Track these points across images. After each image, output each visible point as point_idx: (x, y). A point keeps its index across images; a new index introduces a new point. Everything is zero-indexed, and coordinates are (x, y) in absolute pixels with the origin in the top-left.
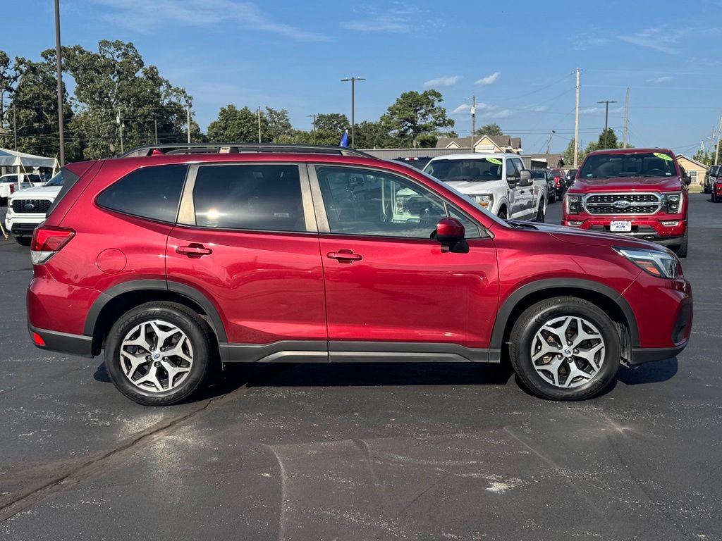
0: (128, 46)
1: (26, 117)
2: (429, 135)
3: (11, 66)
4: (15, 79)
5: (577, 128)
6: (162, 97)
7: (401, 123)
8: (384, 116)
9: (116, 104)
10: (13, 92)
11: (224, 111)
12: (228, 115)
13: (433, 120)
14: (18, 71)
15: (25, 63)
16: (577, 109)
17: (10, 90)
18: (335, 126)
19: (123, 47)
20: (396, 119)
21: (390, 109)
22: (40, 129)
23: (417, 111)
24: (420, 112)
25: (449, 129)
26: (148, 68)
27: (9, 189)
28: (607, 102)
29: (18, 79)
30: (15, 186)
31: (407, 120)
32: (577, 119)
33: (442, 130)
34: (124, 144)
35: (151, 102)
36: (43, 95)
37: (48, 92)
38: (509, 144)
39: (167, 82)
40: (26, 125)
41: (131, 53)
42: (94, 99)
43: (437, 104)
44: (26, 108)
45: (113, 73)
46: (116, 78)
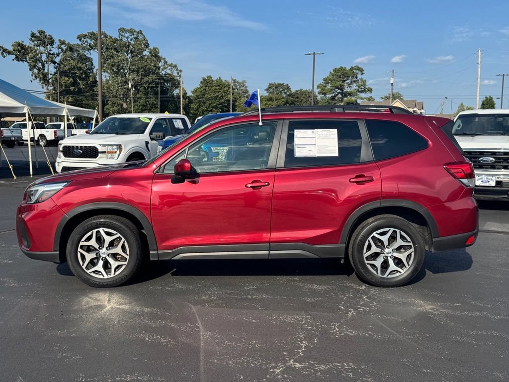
0: (138, 33)
1: (65, 83)
2: (353, 99)
3: (55, 45)
4: (58, 55)
5: (478, 95)
6: (161, 70)
7: (332, 90)
8: (320, 85)
9: (129, 74)
10: (56, 65)
11: (204, 80)
12: (207, 82)
13: (357, 88)
14: (60, 50)
15: (65, 44)
16: (479, 80)
17: (54, 63)
18: (281, 92)
19: (135, 33)
20: (329, 87)
21: (324, 80)
22: (75, 92)
23: (344, 81)
24: (347, 82)
25: (368, 95)
26: (152, 49)
27: (53, 134)
28: (504, 75)
29: (60, 55)
30: (58, 131)
31: (337, 88)
32: (478, 87)
33: (363, 95)
34: (133, 102)
35: (154, 73)
36: (77, 67)
37: (81, 65)
38: (416, 106)
39: (164, 59)
40: (65, 88)
41: (140, 38)
42: (113, 70)
43: (359, 76)
44: (65, 76)
45: (128, 51)
46: (129, 55)
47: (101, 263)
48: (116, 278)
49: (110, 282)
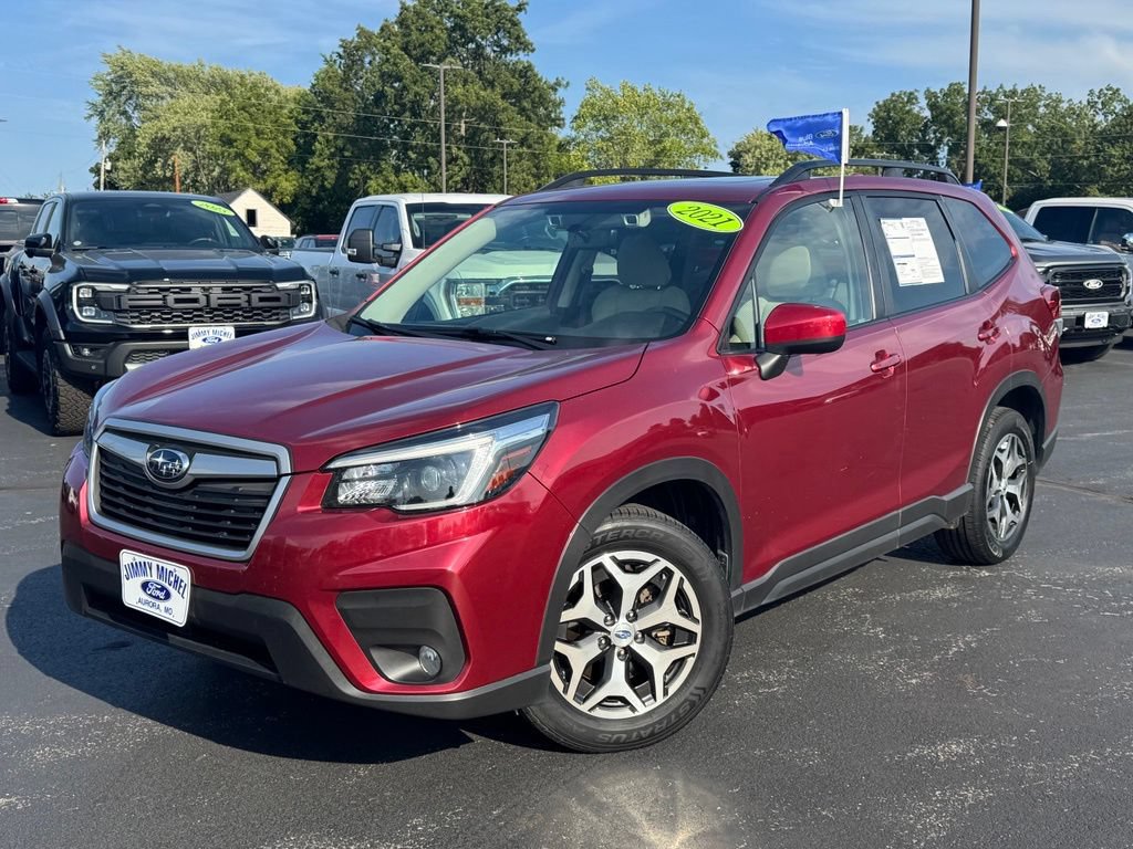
47: (619, 668)
48: (675, 703)
49: (660, 722)
